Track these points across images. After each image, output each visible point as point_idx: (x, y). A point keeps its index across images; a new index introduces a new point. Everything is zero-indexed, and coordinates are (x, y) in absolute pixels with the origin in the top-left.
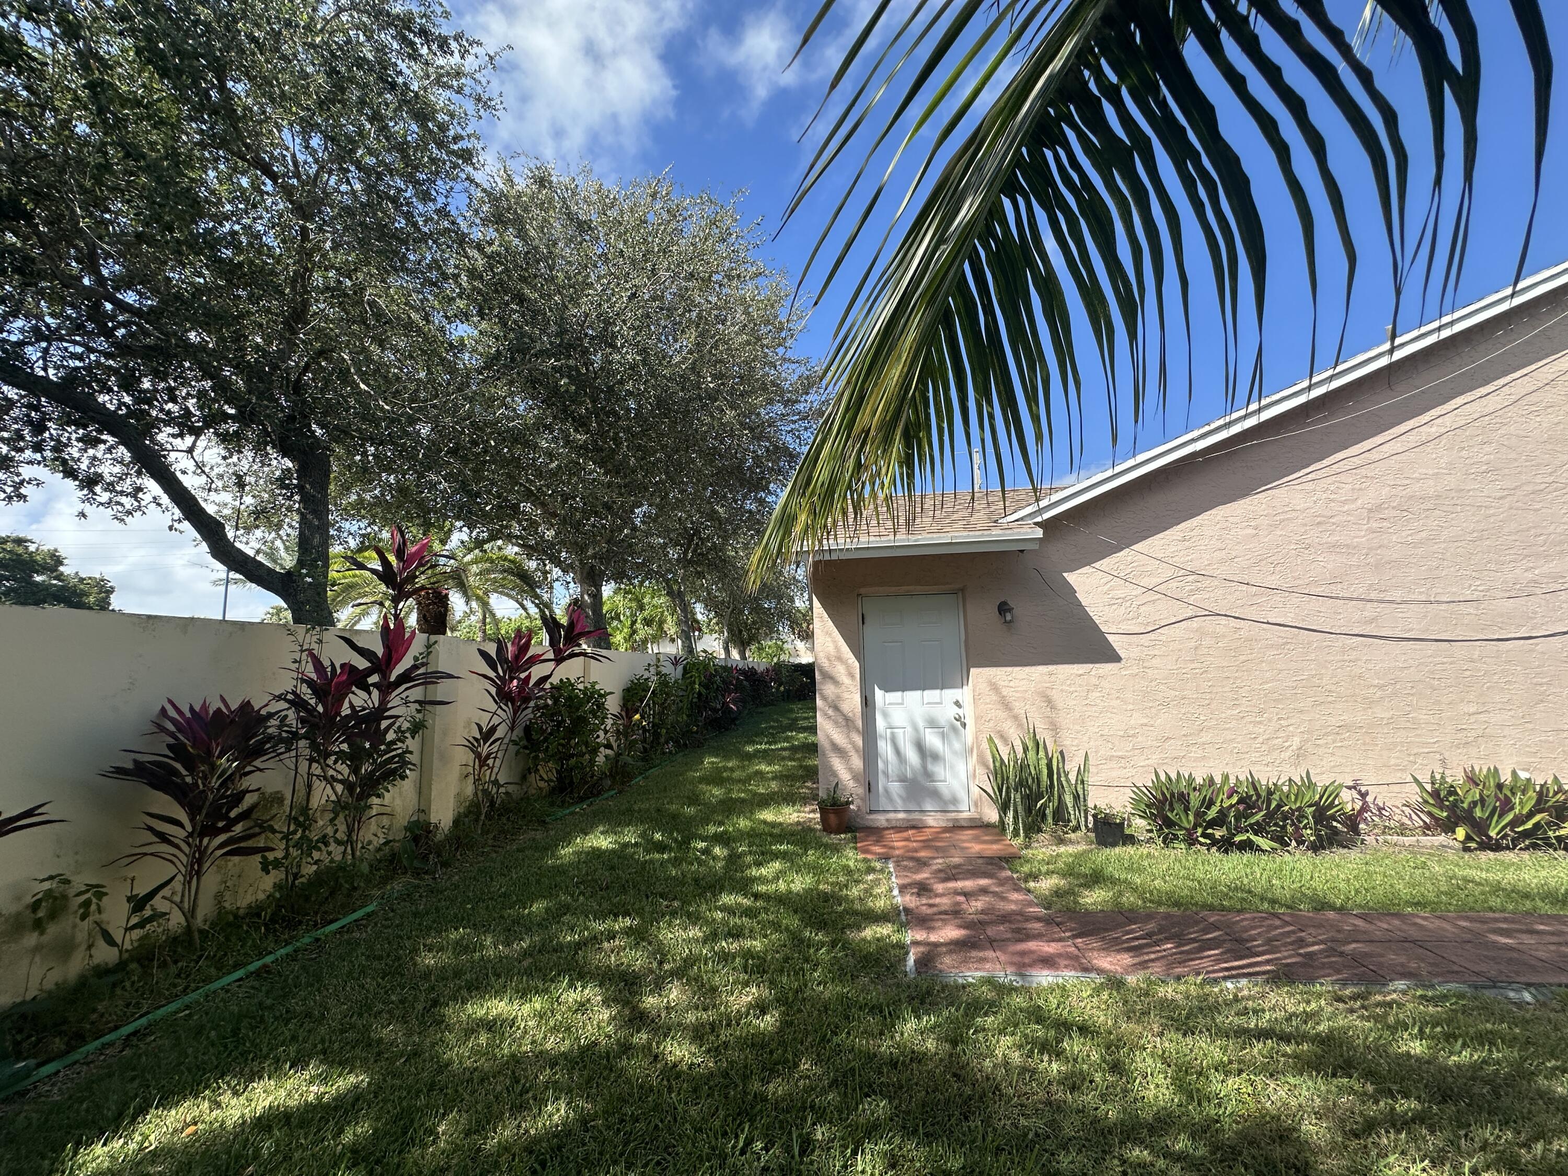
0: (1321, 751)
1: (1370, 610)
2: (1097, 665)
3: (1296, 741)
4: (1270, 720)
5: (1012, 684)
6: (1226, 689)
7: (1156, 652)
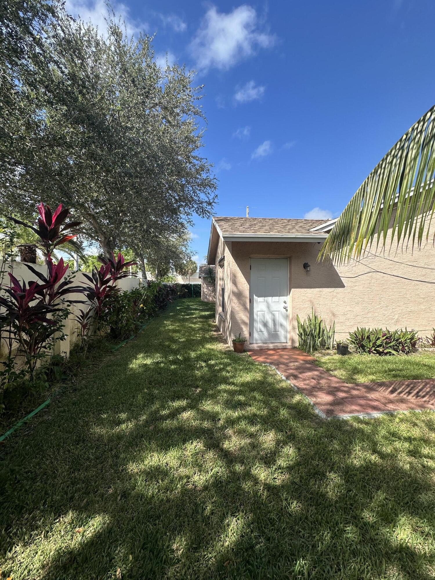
0: (404, 320)
1: (424, 271)
2: (337, 289)
3: (396, 317)
4: (390, 309)
5: (306, 295)
6: (378, 298)
7: (357, 284)
